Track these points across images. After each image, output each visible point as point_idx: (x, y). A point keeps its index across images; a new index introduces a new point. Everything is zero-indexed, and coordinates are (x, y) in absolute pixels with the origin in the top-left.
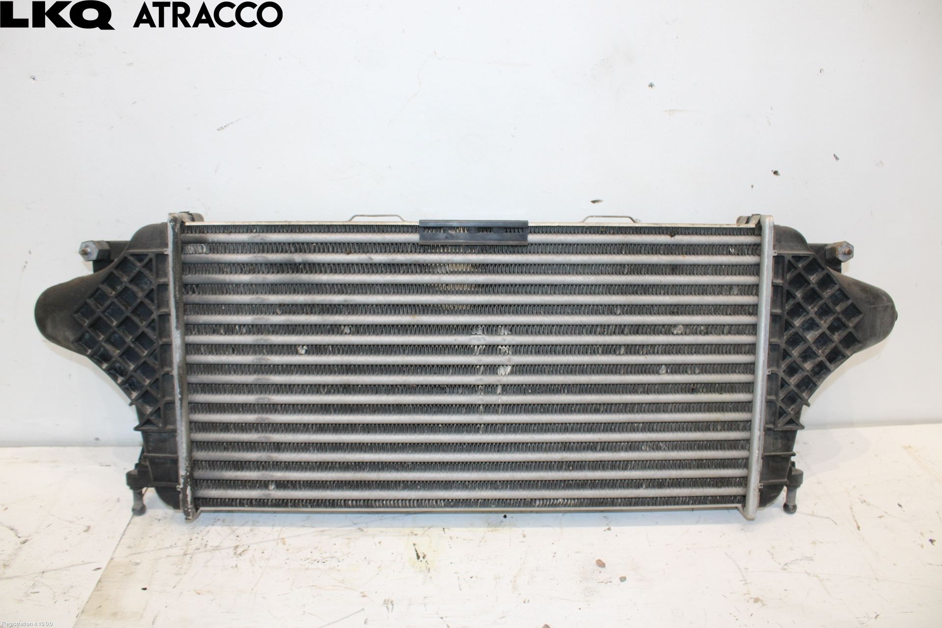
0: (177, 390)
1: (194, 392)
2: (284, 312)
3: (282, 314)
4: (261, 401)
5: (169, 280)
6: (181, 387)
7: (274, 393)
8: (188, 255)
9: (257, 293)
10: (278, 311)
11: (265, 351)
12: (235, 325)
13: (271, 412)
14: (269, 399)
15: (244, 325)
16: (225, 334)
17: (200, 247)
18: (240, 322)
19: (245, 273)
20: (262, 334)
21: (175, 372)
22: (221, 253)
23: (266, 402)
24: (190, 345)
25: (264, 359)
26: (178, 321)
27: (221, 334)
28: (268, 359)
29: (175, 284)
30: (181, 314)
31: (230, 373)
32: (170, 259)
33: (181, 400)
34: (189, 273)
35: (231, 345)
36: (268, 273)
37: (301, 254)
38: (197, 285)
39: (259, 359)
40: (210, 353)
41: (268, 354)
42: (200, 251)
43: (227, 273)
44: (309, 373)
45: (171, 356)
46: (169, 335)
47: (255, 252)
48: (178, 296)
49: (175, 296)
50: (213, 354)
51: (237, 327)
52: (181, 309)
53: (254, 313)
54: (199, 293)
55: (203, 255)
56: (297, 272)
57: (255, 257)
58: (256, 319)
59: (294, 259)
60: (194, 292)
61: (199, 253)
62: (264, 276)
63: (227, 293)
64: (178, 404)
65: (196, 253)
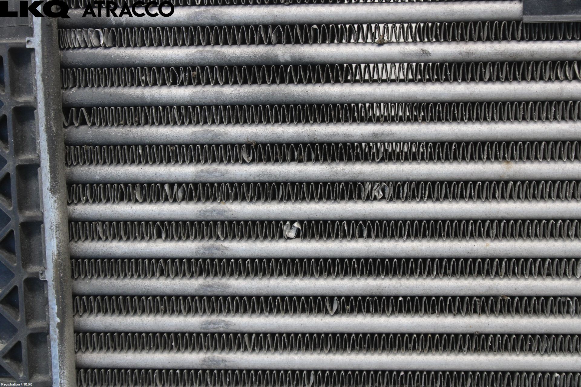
0: (54, 307)
1: (85, 311)
2: (258, 159)
3: (253, 161)
4: (212, 328)
5: (36, 98)
6: (61, 302)
7: (237, 311)
8: (71, 51)
9: (205, 122)
10: (245, 156)
11: (219, 233)
12: (163, 184)
13: (231, 349)
14: (227, 324)
15: (180, 184)
16: (145, 200)
17: (93, 36)
18: (173, 179)
19: (182, 84)
20: (215, 200)
21: (50, 275)
22: (135, 46)
23: (221, 330)
24: (76, 221)
25: (218, 249)
26: (54, 177)
27: (137, 201)
28: (226, 248)
29: (47, 105)
30: (60, 164)
31: (153, 275)
32: (38, 59)
33: (61, 326)
34: (74, 86)
35: (155, 222)
36: (226, 83)
37: (288, 46)
38: (89, 109)
39: (209, 249)
40: (114, 238)
41: (226, 238)
42: (95, 42)
43: (147, 85)
44: (305, 275)
45: (41, 244)
46: (38, 204)
47: (200, 44)
48: (54, 129)
49: (48, 130)
50: (121, 239)
51: (167, 187)
52: (61, 155)
53: (199, 161)
54: (94, 124)
55: (100, 51)
56: (282, 82)
57: (201, 52)
58: (202, 171)
59: (277, 56)
60: (83, 123)
61: (92, 47)
62: (217, 89)
63: (146, 123)
64: (54, 334)
65: (86, 47)
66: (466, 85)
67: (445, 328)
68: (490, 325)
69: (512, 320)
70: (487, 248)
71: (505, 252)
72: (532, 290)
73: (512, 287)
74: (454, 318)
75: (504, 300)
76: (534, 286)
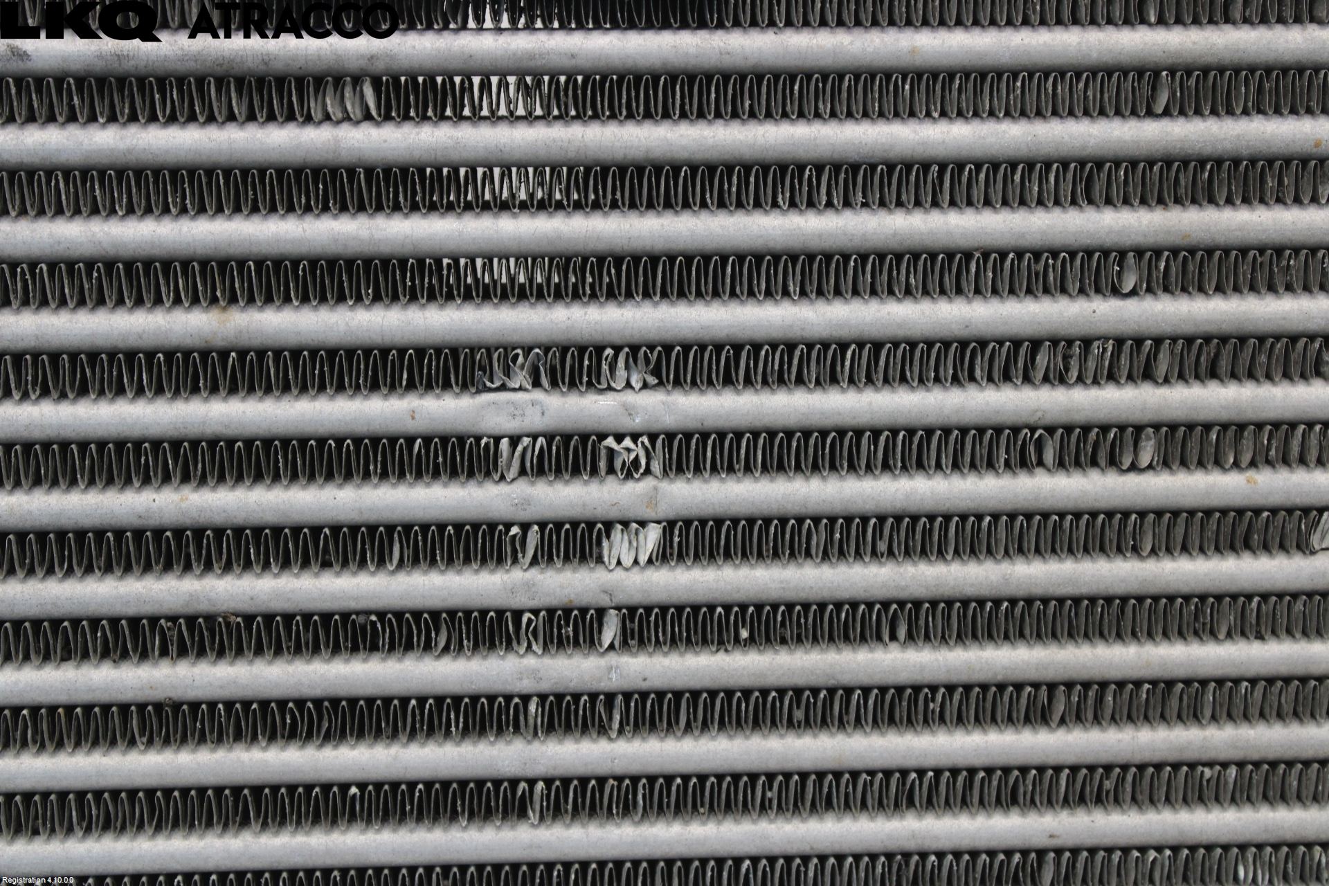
66: (119, 131)
67: (94, 691)
68: (196, 684)
69: (249, 668)
70: (183, 505)
71: (224, 515)
72: (289, 600)
73: (244, 594)
74: (116, 668)
75: (228, 624)
76: (293, 591)
